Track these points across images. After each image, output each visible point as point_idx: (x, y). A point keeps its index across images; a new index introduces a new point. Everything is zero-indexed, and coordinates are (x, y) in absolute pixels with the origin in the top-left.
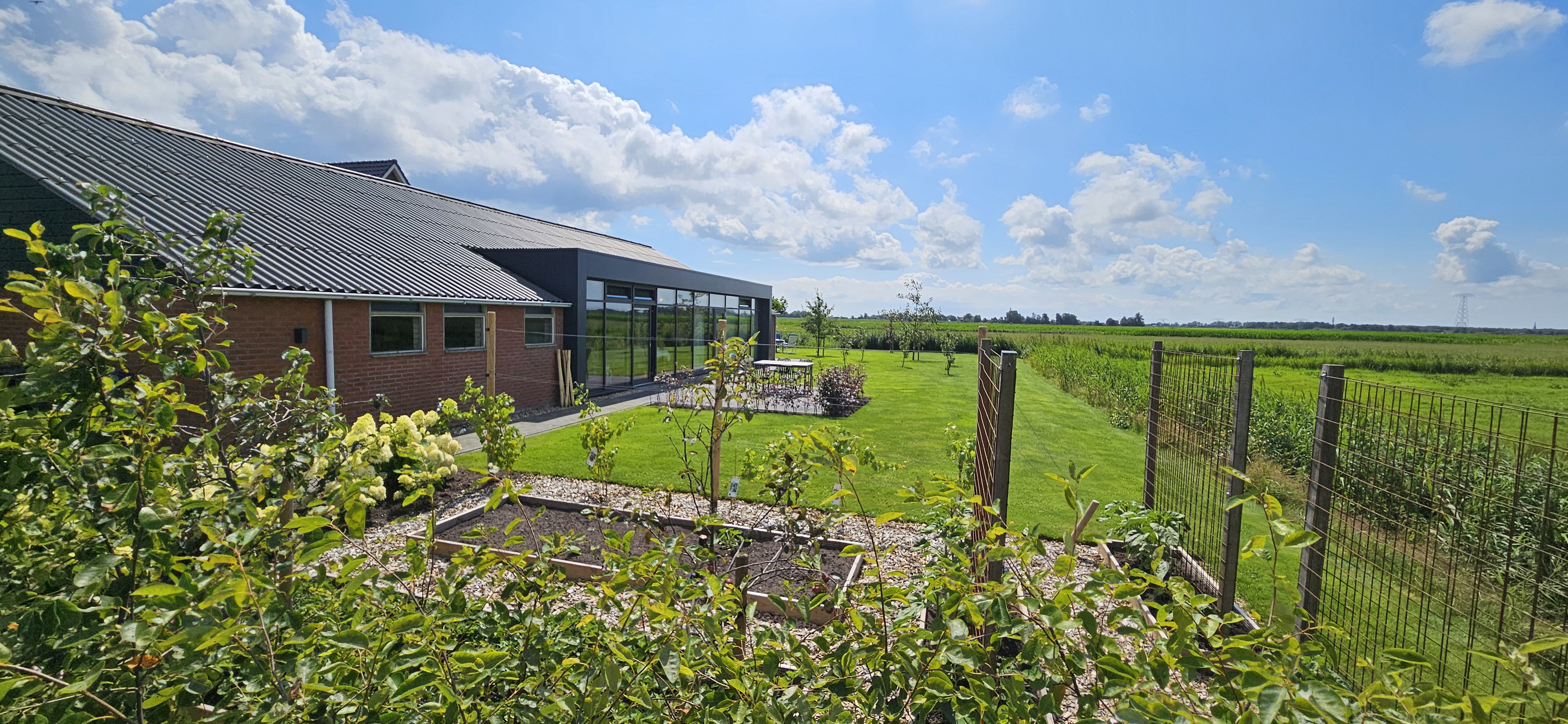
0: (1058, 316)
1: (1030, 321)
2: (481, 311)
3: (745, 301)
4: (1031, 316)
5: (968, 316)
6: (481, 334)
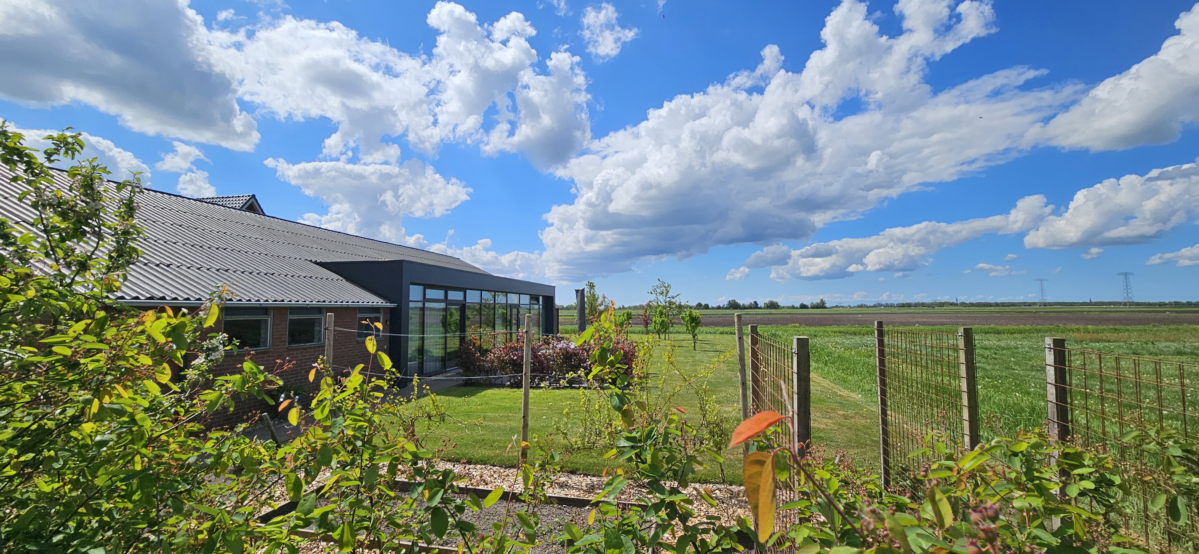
2: (320, 313)
3: (535, 298)
6: (320, 331)
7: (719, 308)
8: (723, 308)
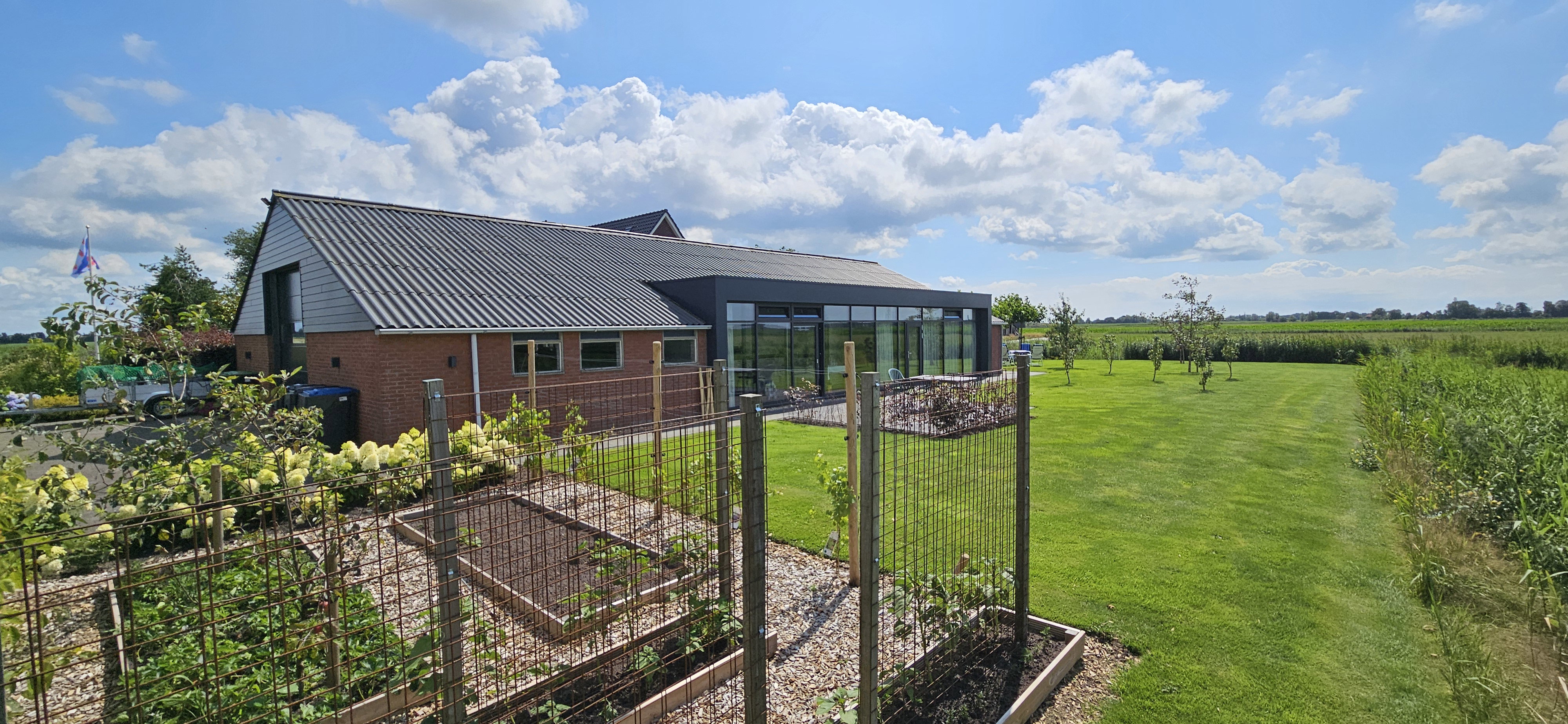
1: (1490, 314)
4: (1493, 307)
5: (1379, 313)
6: (620, 356)
7: (1426, 316)
8: (1439, 316)
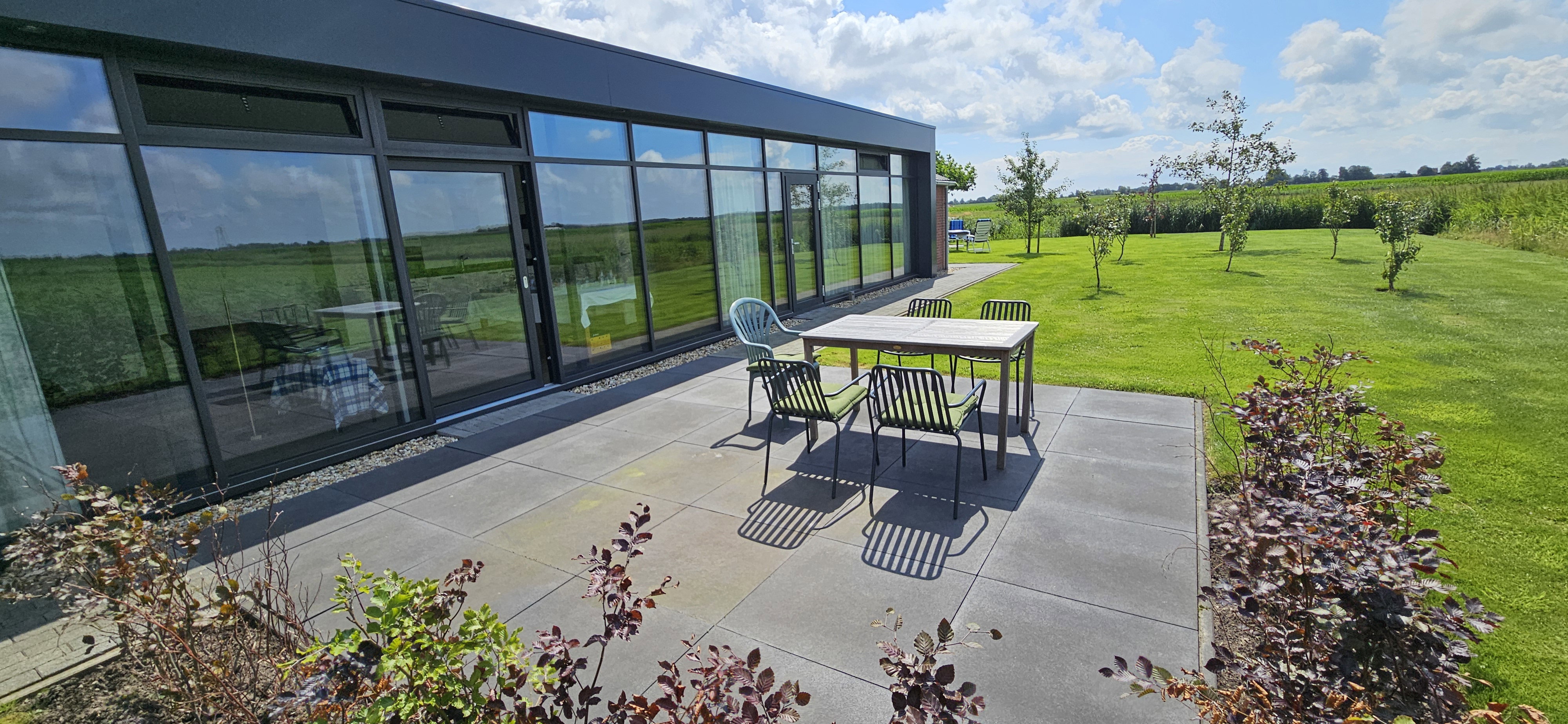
0: (1342, 170)
